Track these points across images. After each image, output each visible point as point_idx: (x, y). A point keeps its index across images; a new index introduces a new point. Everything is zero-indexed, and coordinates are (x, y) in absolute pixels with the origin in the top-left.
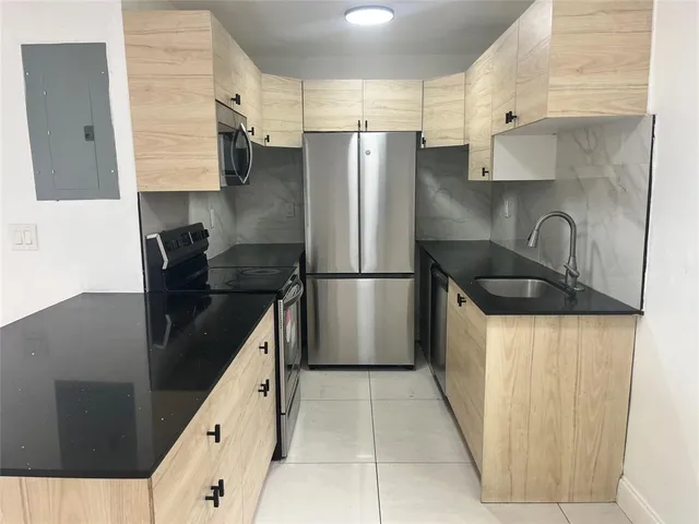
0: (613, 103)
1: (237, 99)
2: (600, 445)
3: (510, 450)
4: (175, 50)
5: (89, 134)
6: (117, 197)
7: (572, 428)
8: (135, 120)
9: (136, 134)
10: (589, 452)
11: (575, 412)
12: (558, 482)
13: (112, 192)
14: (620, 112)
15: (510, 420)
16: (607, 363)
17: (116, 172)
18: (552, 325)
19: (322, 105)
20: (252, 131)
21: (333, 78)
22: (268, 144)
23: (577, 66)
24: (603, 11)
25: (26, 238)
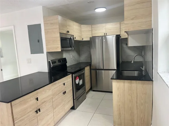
0: (142, 26)
1: (68, 32)
2: (144, 116)
3: (120, 114)
4: (52, 24)
5: (38, 41)
6: (43, 53)
7: (136, 110)
8: (46, 38)
9: (46, 40)
10: (142, 117)
11: (137, 106)
12: (133, 124)
13: (42, 52)
14: (144, 28)
15: (119, 106)
16: (145, 93)
17: (43, 48)
18: (129, 83)
19: (96, 30)
20: (75, 38)
21: (98, 24)
22: (83, 40)
23: (132, 18)
24: (138, 4)
25: (29, 61)
